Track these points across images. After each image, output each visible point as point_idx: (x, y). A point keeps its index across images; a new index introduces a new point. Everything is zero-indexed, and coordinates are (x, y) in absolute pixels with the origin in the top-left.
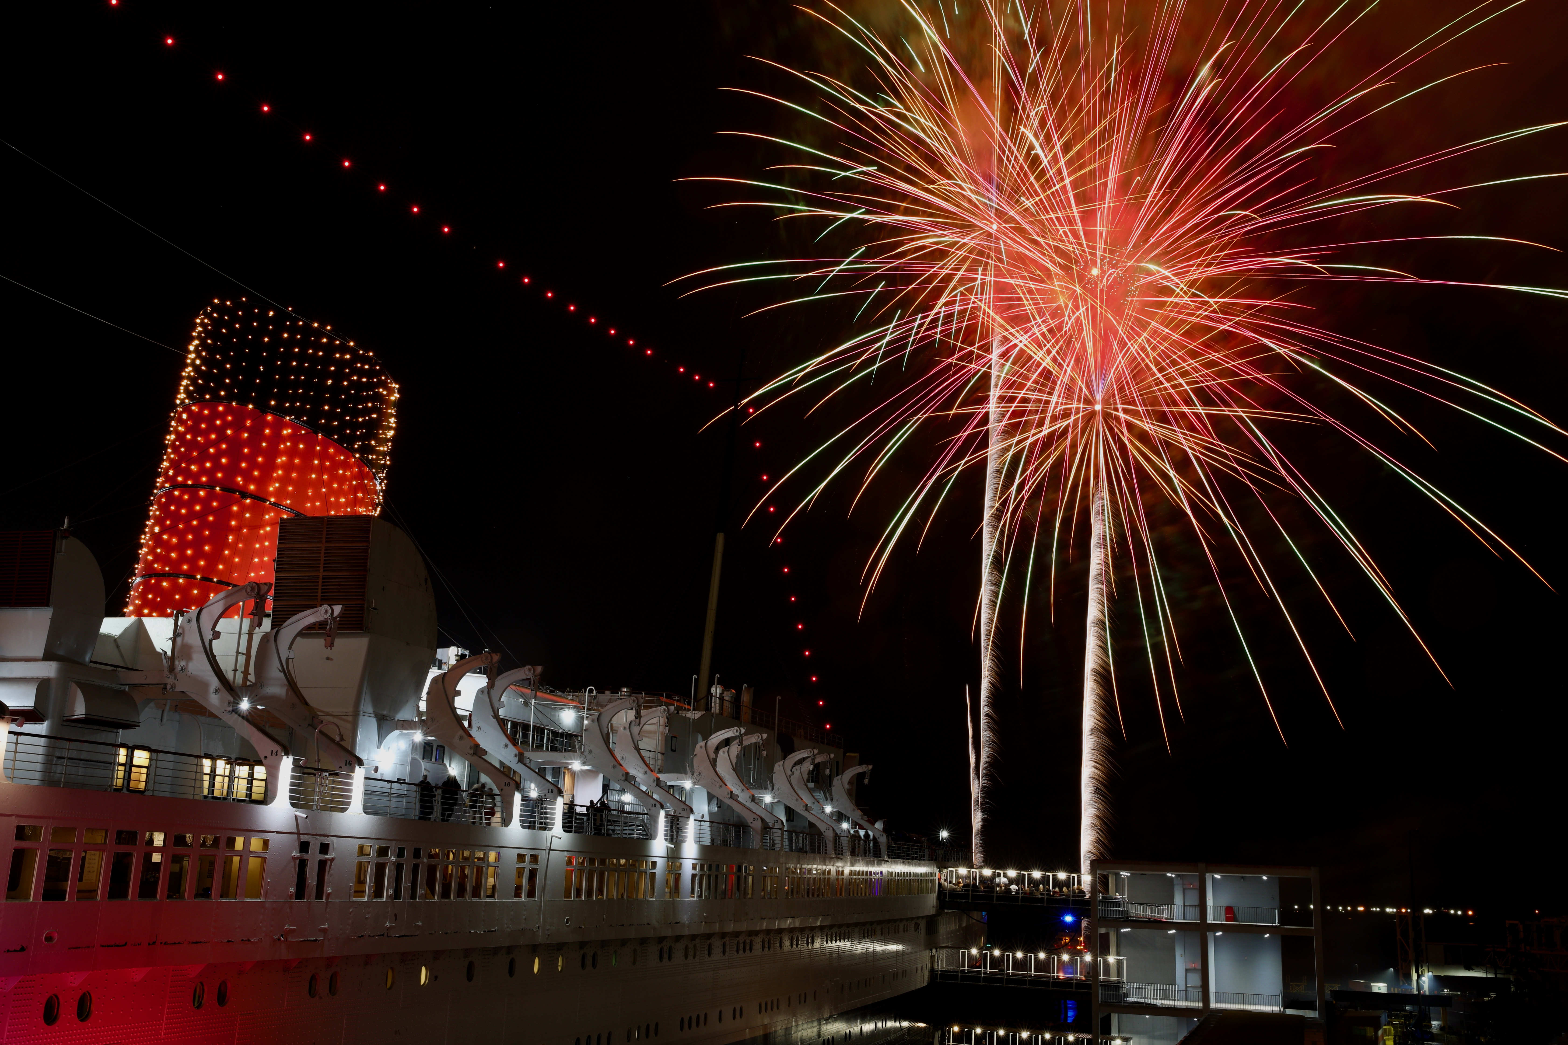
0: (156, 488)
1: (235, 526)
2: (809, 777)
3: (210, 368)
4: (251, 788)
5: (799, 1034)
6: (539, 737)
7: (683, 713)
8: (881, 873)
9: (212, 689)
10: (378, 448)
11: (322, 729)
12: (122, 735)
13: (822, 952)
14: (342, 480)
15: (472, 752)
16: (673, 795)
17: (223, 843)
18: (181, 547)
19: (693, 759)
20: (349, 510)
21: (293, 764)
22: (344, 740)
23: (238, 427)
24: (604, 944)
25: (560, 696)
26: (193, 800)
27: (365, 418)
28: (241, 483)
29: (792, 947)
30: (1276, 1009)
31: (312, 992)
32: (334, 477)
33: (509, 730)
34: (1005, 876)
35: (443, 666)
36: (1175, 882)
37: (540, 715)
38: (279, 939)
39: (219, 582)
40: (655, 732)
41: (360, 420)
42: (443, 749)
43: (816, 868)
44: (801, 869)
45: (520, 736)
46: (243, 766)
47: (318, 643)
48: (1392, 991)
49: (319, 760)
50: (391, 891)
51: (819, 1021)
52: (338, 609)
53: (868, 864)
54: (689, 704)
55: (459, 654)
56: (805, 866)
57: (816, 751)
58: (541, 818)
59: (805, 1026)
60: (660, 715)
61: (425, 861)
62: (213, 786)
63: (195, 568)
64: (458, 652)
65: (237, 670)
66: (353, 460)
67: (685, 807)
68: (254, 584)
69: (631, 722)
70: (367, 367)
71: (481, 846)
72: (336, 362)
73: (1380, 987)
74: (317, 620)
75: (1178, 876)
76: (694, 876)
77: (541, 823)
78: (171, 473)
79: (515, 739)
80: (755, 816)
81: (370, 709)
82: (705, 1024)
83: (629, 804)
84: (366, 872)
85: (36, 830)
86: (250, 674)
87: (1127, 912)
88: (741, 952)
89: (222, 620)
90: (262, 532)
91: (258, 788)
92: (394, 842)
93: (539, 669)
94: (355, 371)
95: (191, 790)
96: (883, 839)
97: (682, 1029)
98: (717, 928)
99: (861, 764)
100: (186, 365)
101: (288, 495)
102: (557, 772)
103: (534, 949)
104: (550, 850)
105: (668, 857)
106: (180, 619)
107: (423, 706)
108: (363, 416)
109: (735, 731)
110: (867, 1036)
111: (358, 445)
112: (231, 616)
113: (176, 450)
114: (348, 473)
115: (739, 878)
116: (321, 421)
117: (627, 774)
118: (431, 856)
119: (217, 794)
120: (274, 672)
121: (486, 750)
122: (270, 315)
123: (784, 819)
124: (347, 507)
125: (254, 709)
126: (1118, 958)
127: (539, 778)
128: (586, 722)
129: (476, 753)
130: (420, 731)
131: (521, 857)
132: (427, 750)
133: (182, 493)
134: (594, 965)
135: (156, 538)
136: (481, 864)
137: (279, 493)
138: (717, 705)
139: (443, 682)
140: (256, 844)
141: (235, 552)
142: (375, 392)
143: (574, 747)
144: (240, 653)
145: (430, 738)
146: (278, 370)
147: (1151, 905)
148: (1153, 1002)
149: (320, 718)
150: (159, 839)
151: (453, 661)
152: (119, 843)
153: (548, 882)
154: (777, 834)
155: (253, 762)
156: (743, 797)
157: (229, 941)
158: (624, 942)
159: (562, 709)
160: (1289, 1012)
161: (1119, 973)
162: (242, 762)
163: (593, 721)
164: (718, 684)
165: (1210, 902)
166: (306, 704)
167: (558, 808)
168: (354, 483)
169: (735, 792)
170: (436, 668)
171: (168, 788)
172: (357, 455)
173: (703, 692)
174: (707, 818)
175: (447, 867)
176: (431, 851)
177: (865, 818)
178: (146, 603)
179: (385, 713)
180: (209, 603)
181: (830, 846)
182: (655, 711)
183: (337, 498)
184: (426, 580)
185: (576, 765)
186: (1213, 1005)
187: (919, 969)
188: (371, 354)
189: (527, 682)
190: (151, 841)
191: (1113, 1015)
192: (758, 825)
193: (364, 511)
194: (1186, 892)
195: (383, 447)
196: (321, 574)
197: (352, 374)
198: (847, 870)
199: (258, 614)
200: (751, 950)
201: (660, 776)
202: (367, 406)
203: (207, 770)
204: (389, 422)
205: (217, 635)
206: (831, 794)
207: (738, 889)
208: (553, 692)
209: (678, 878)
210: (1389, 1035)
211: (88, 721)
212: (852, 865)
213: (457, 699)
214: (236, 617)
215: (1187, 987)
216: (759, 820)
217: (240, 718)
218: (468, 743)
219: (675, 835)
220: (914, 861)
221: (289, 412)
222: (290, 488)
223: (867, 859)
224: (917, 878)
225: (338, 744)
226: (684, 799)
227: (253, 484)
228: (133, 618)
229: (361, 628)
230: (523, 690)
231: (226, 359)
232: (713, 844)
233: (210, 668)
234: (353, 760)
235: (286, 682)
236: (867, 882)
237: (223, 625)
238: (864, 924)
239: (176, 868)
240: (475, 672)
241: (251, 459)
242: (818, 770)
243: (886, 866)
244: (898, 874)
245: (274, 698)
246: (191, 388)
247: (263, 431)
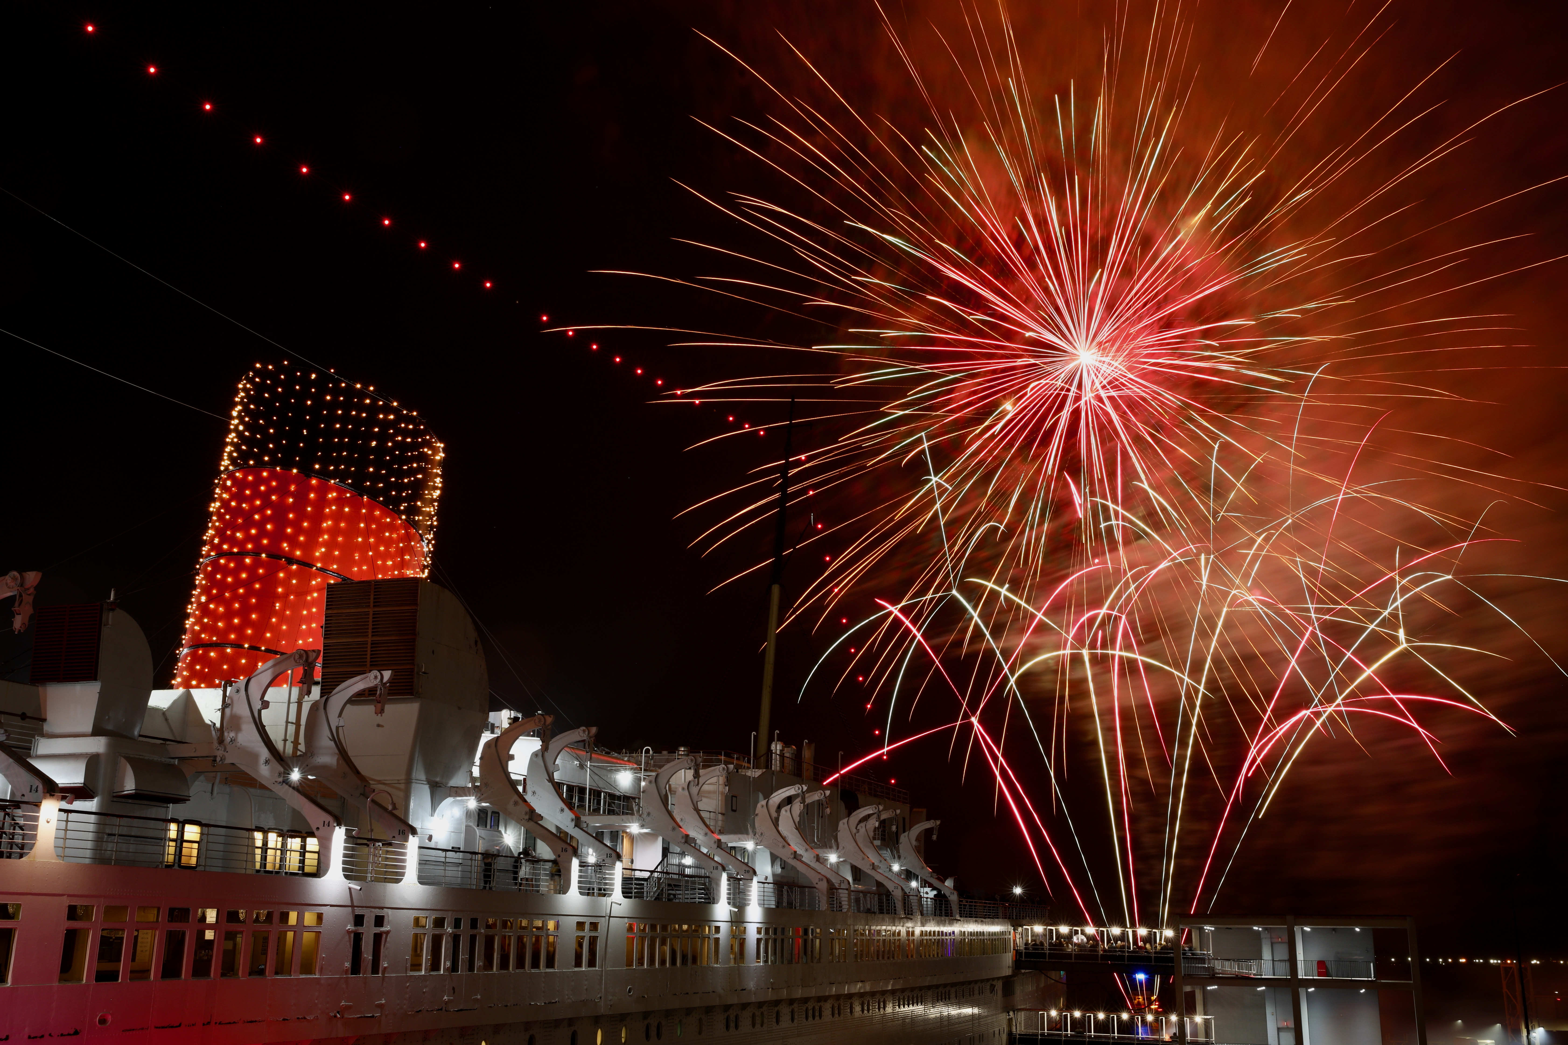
0: (202, 556)
1: (282, 593)
2: (875, 834)
3: (253, 434)
4: (304, 860)
6: (595, 801)
7: (742, 772)
8: (954, 932)
9: (262, 760)
10: (424, 509)
11: (375, 798)
12: (173, 810)
13: (894, 1017)
14: (388, 542)
15: (527, 817)
16: (735, 857)
17: (276, 918)
18: (229, 614)
19: (754, 819)
20: (396, 573)
21: (345, 835)
22: (397, 809)
23: (283, 492)
24: (668, 1014)
25: (616, 758)
26: (246, 875)
27: (410, 478)
28: (287, 549)
29: (863, 1012)
32: (381, 540)
33: (565, 794)
34: (1083, 933)
35: (496, 730)
36: (1262, 936)
37: (596, 778)
38: (335, 1016)
39: (267, 650)
40: (714, 792)
41: (406, 480)
42: (497, 815)
43: (886, 928)
44: (870, 931)
45: (576, 800)
46: (295, 838)
47: (368, 710)
49: (372, 830)
50: (448, 964)
52: (387, 675)
53: (939, 923)
54: (749, 762)
55: (512, 717)
56: (873, 928)
57: (881, 808)
58: (600, 884)
60: (719, 774)
61: (483, 931)
62: (266, 860)
63: (242, 637)
64: (510, 715)
65: (287, 740)
66: (400, 522)
67: (747, 869)
68: (302, 652)
69: (690, 782)
70: (411, 427)
71: (539, 915)
72: (380, 423)
74: (367, 686)
75: (1265, 929)
76: (759, 941)
77: (600, 889)
78: (216, 541)
79: (571, 803)
80: (820, 877)
81: (422, 776)
83: (689, 867)
84: (422, 944)
85: (88, 910)
86: (300, 744)
87: (1213, 968)
88: (810, 1019)
89: (270, 689)
90: (309, 598)
91: (311, 860)
92: (450, 913)
93: (594, 730)
94: (398, 432)
95: (243, 865)
96: (953, 898)
98: (784, 994)
99: (928, 819)
100: (229, 431)
101: (334, 560)
102: (615, 836)
103: (597, 1021)
104: (610, 917)
105: (731, 922)
106: (229, 689)
107: (476, 772)
108: (409, 477)
109: (797, 788)
111: (404, 506)
112: (280, 685)
113: (221, 517)
114: (395, 536)
115: (805, 941)
116: (366, 483)
117: (687, 836)
118: (488, 927)
119: (269, 867)
120: (325, 741)
121: (542, 815)
122: (313, 378)
123: (850, 879)
124: (394, 570)
125: (304, 780)
126: (1206, 1017)
127: (597, 843)
128: (643, 784)
129: (532, 817)
130: (474, 798)
131: (580, 925)
132: (482, 817)
133: (228, 561)
134: (659, 1035)
135: (203, 608)
136: (539, 933)
137: (326, 558)
138: (778, 762)
139: (496, 746)
140: (309, 918)
141: (282, 619)
142: (419, 452)
143: (632, 810)
144: (289, 722)
145: (484, 804)
146: (322, 433)
147: (1238, 960)
149: (372, 786)
150: (211, 916)
151: (506, 725)
152: (171, 921)
153: (609, 950)
154: (844, 895)
155: (304, 833)
156: (807, 857)
157: (284, 1020)
158: (689, 1011)
159: (618, 770)
161: (1207, 1034)
162: (293, 833)
163: (650, 782)
164: (778, 741)
165: (1300, 956)
166: (357, 772)
167: (617, 873)
168: (401, 545)
169: (799, 852)
170: (489, 732)
171: (219, 863)
172: (404, 517)
173: (762, 750)
174: (770, 880)
175: (505, 937)
176: (488, 921)
177: (935, 875)
178: (194, 674)
179: (438, 779)
180: (258, 672)
181: (899, 905)
182: (714, 770)
183: (384, 561)
184: (476, 642)
185: (634, 828)
187: (997, 1032)
188: (415, 413)
189: (582, 744)
190: (204, 917)
192: (823, 886)
193: (412, 574)
194: (1275, 946)
195: (430, 507)
196: (369, 639)
197: (396, 434)
198: (918, 930)
199: (306, 682)
200: (820, 1016)
201: (720, 837)
202: (412, 466)
203: (259, 843)
204: (435, 482)
205: (266, 705)
206: (898, 852)
207: (805, 953)
208: (609, 753)
209: (742, 943)
211: (137, 797)
212: (923, 925)
213: (510, 763)
214: (285, 686)
216: (825, 880)
217: (291, 789)
218: (523, 808)
219: (738, 900)
220: (987, 920)
221: (333, 475)
222: (337, 553)
223: (938, 918)
224: (991, 937)
225: (391, 813)
226: (746, 861)
227: (299, 549)
228: (181, 690)
229: (412, 694)
230: (578, 752)
231: (269, 423)
232: (777, 907)
233: (260, 739)
234: (406, 828)
235: (337, 751)
236: (939, 942)
237: (272, 694)
238: (937, 986)
239: (229, 945)
240: (528, 735)
241: (296, 524)
242: (884, 827)
243: (958, 925)
244: (971, 934)
245: (325, 767)
246: (235, 454)
247: (308, 495)
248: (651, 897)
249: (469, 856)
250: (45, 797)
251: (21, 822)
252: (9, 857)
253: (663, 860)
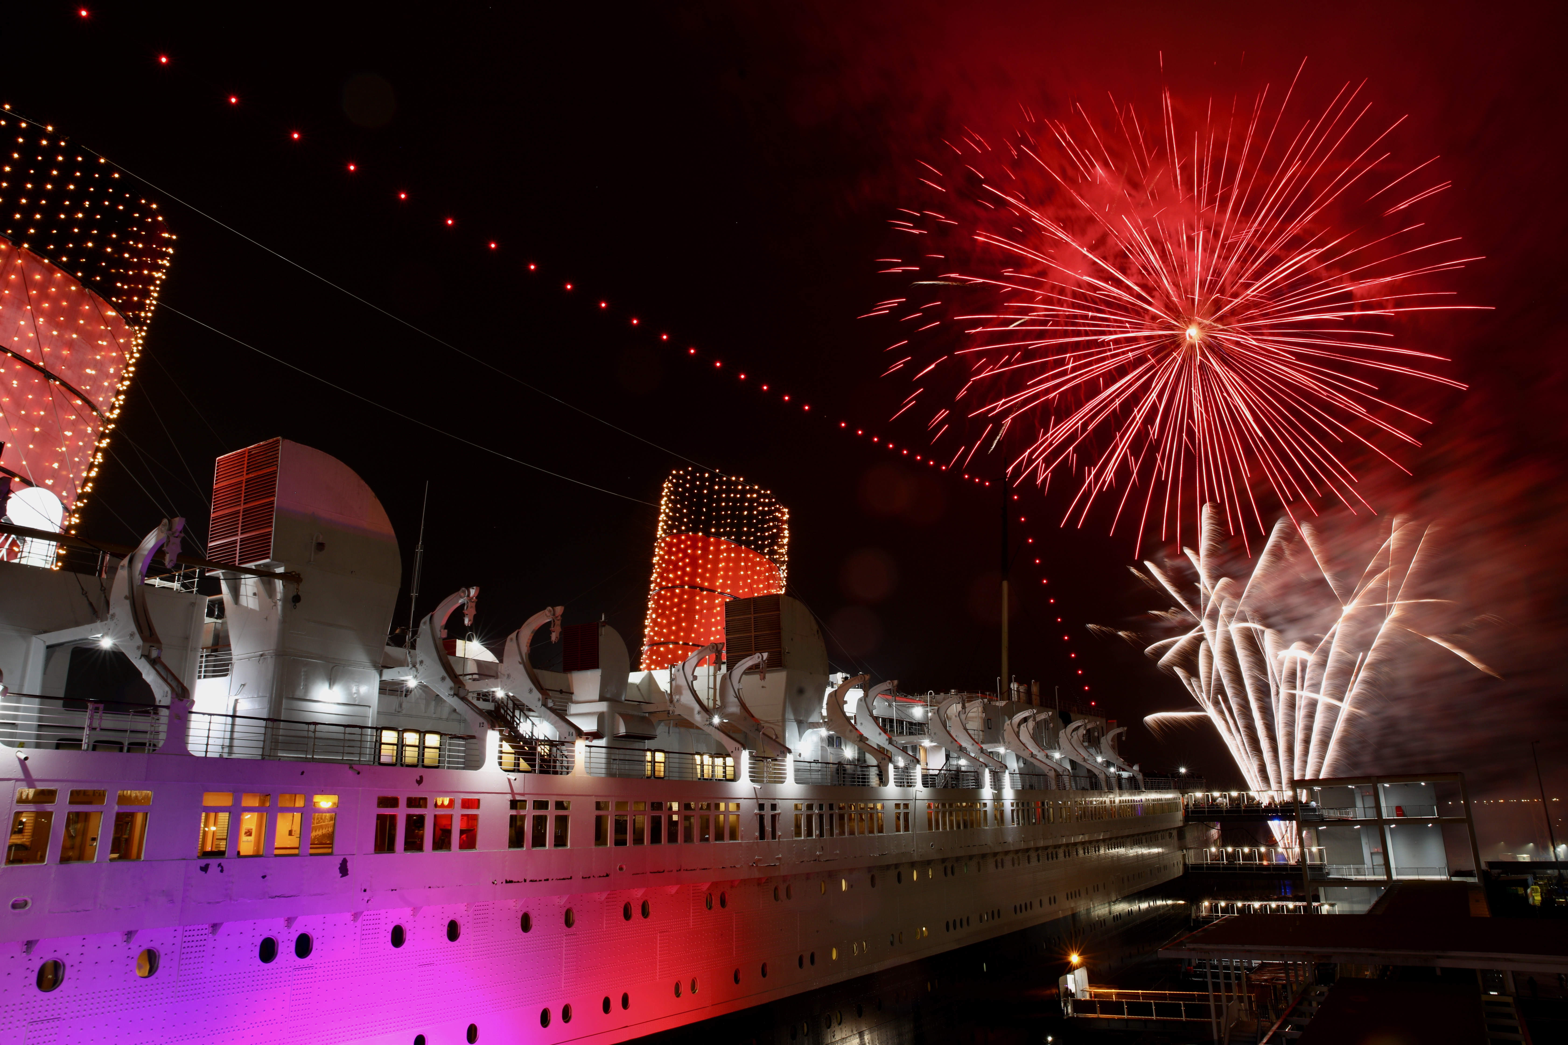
0: (651, 590)
1: (699, 609)
2: (1084, 739)
3: (674, 514)
4: (725, 771)
5: (1096, 912)
6: (900, 727)
7: (993, 703)
8: (1141, 800)
9: (696, 712)
10: (779, 551)
11: (764, 732)
12: (648, 744)
13: (1106, 857)
14: (759, 573)
15: (858, 739)
16: (993, 758)
17: (713, 807)
18: (669, 625)
19: (1003, 733)
20: (765, 592)
21: (749, 755)
22: (778, 738)
23: (694, 547)
24: (958, 859)
25: (911, 699)
26: (693, 782)
27: (769, 532)
28: (700, 582)
29: (1085, 854)
30: (1444, 878)
31: (776, 898)
32: (755, 572)
33: (881, 724)
35: (834, 686)
36: (1355, 792)
37: (899, 712)
38: (753, 865)
39: (693, 645)
40: (976, 717)
41: (767, 534)
42: (840, 739)
43: (1096, 800)
44: (1085, 802)
45: (888, 727)
46: (719, 758)
47: (756, 678)
48: (1535, 860)
49: (764, 752)
50: (818, 832)
51: (1109, 903)
52: (765, 655)
53: (1131, 794)
54: (997, 697)
55: (844, 677)
56: (1087, 799)
57: (1086, 721)
58: (908, 779)
59: (1100, 907)
60: (978, 705)
61: (837, 811)
62: (703, 772)
63: (678, 637)
65: (710, 699)
66: (765, 560)
67: (1001, 765)
68: (714, 644)
69: (959, 712)
70: (767, 501)
71: (871, 800)
72: (748, 500)
73: (1525, 857)
74: (754, 663)
75: (1357, 787)
76: (1013, 811)
77: (908, 783)
78: (658, 580)
79: (885, 729)
80: (1050, 768)
81: (792, 717)
82: (1031, 909)
83: (964, 766)
84: (801, 820)
85: (607, 803)
86: (717, 701)
87: (1322, 815)
88: (1050, 859)
89: (697, 669)
90: (715, 611)
91: (730, 771)
92: (816, 801)
93: (896, 682)
94: (760, 504)
95: (691, 775)
96: (1140, 777)
97: (1016, 913)
98: (1032, 844)
99: (1118, 727)
100: (661, 513)
101: (728, 587)
102: (915, 748)
103: (913, 865)
104: (916, 800)
105: (994, 800)
106: (673, 669)
107: (824, 712)
109: (1030, 712)
110: (1144, 911)
111: (767, 550)
112: (702, 665)
113: (660, 566)
114: (762, 569)
115: (1043, 810)
116: (743, 538)
117: (961, 746)
118: (840, 808)
119: (706, 777)
120: (732, 698)
121: (868, 738)
122: (706, 477)
123: (1069, 768)
124: (764, 590)
125: (722, 722)
126: (1319, 848)
127: (904, 753)
128: (930, 714)
129: (861, 740)
130: (824, 729)
131: (897, 806)
132: (830, 741)
133: (666, 592)
134: (953, 873)
135: (654, 621)
136: (872, 811)
137: (723, 586)
138: (1016, 696)
139: (835, 696)
140: (732, 806)
141: (700, 625)
142: (773, 516)
143: (924, 731)
144: (710, 688)
145: (831, 733)
146: (714, 510)
147: (1339, 809)
148: (1349, 877)
149: (763, 725)
150: (675, 806)
151: (840, 682)
152: (653, 810)
153: (917, 820)
154: (1066, 779)
155: (724, 755)
156: (1040, 755)
157: (723, 868)
158: (971, 857)
159: (913, 707)
160: (1454, 879)
161: (1321, 859)
162: (719, 755)
163: (934, 713)
164: (1014, 682)
165: (1383, 804)
166: (753, 716)
167: (918, 773)
168: (767, 574)
169: (1035, 752)
170: (830, 687)
171: (677, 774)
172: (767, 557)
173: (1005, 688)
174: (1017, 771)
175: (851, 815)
176: (839, 805)
177: (1126, 763)
178: (652, 662)
179: (801, 718)
180: (689, 658)
181: (1103, 784)
182: (975, 703)
183: (758, 585)
184: (818, 631)
185: (927, 743)
186: (1395, 877)
187: (1176, 864)
188: (768, 492)
189: (889, 691)
190: (671, 808)
191: (1320, 888)
192: (1052, 774)
193: (775, 592)
194: (1365, 798)
195: (783, 549)
196: (753, 634)
197: (758, 506)
198: (1117, 800)
199: (718, 662)
200: (1057, 858)
201: (982, 746)
202: (770, 525)
203: (698, 762)
204: (785, 534)
205: (695, 678)
206: (1100, 749)
207: (1044, 818)
208: (906, 696)
209: (1002, 813)
210: (1537, 892)
211: (627, 736)
212: (1120, 796)
213: (845, 706)
214: (705, 666)
215: (1373, 865)
216: (1053, 770)
217: (714, 728)
218: (854, 735)
219: (997, 784)
220: (1163, 790)
221: (723, 535)
222: (729, 582)
223: (1130, 791)
224: (1167, 802)
225: (775, 741)
226: (1000, 760)
227: (707, 582)
228: (646, 672)
229: (781, 666)
230: (887, 697)
231: (684, 506)
232: (1023, 788)
233: (694, 699)
234: (785, 750)
235: (739, 704)
236: (1132, 807)
237: (698, 671)
238: (1133, 836)
239: (687, 823)
240: (855, 688)
241: (704, 566)
242: (1090, 734)
243: (1144, 795)
244: (1153, 800)
245: (732, 714)
246: (665, 527)
247: (709, 548)
248: (941, 786)
249: (825, 765)
250: (577, 739)
251: (566, 753)
252: (561, 774)
253: (946, 762)
